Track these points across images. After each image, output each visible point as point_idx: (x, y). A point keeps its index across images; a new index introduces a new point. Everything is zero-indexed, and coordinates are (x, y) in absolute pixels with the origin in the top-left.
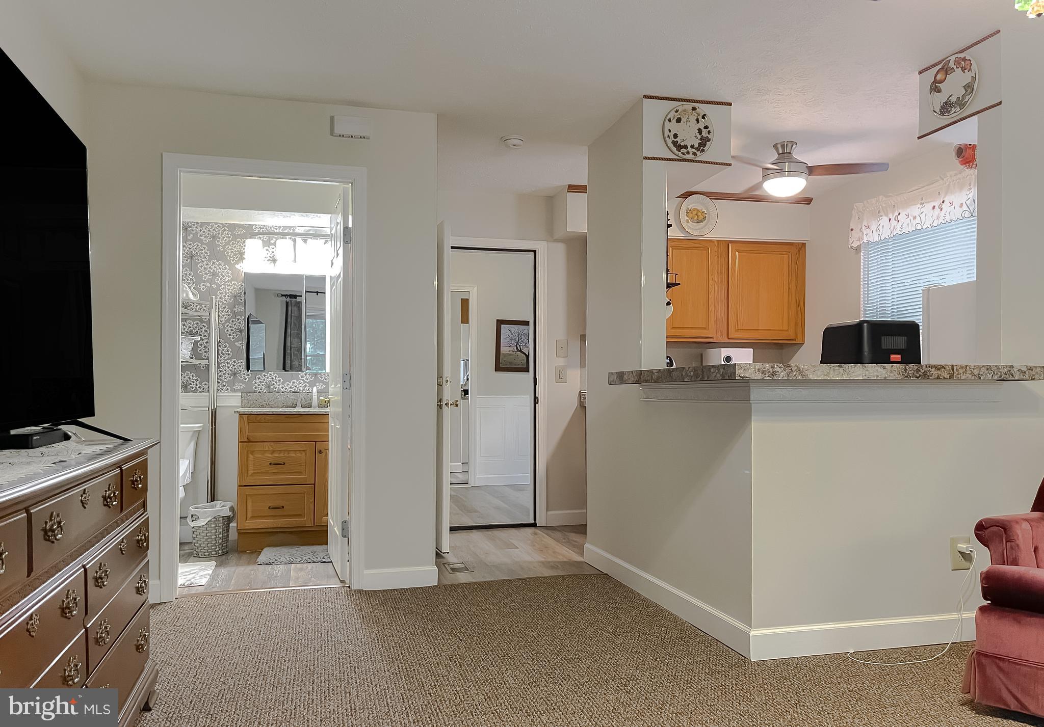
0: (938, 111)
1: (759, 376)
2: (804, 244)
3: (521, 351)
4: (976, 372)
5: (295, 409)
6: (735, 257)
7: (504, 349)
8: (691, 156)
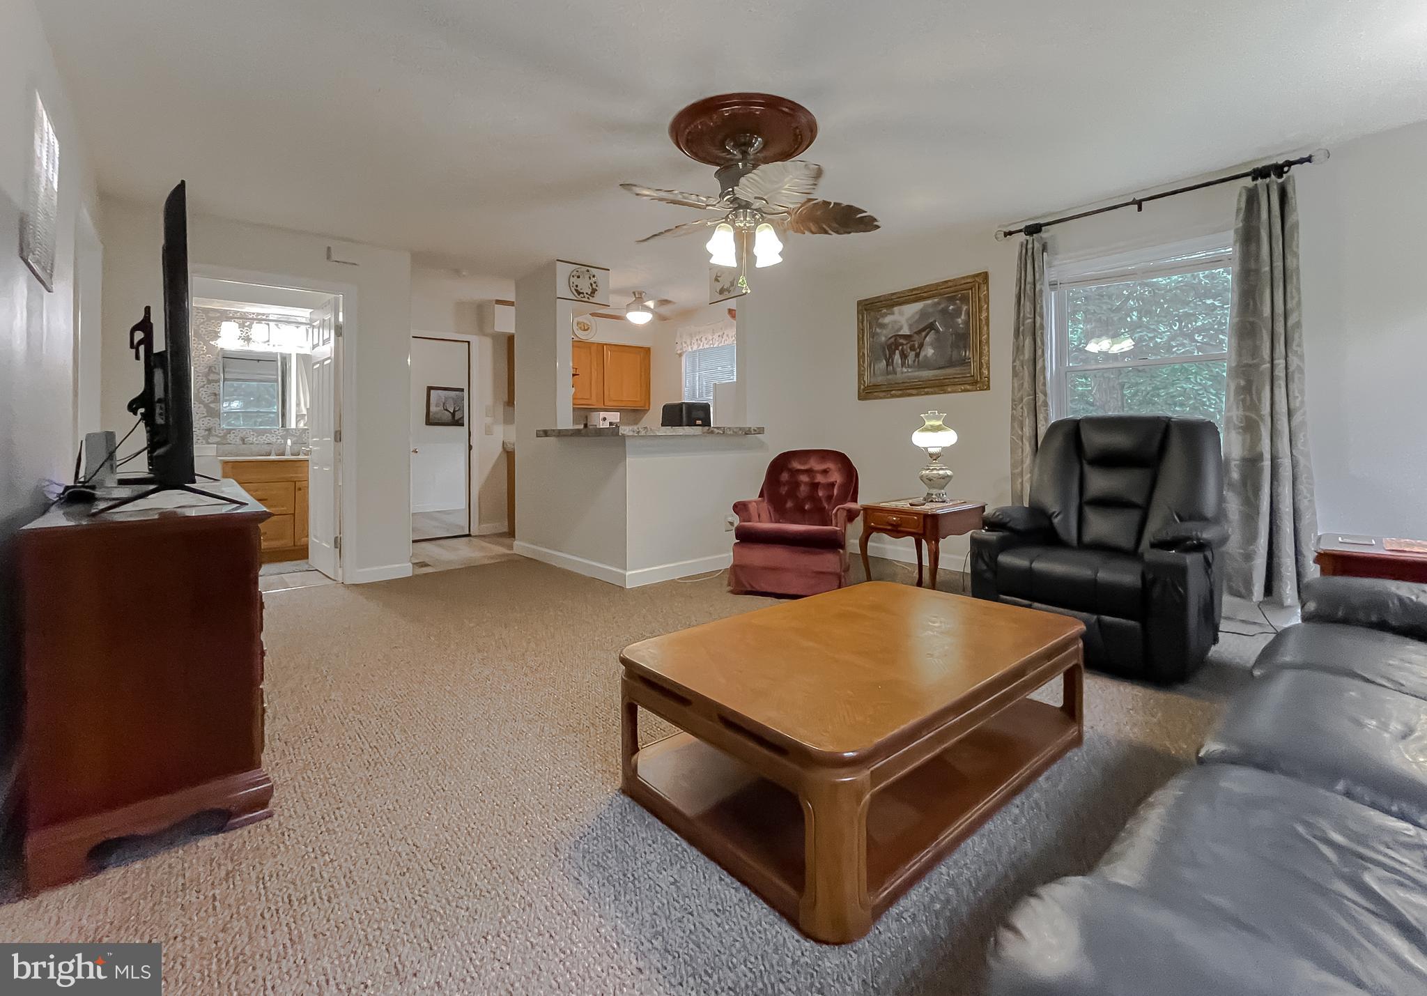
0: (718, 291)
1: (631, 434)
2: (649, 349)
3: (447, 410)
4: (735, 430)
5: (299, 457)
6: (608, 354)
7: (433, 409)
8: (586, 299)
